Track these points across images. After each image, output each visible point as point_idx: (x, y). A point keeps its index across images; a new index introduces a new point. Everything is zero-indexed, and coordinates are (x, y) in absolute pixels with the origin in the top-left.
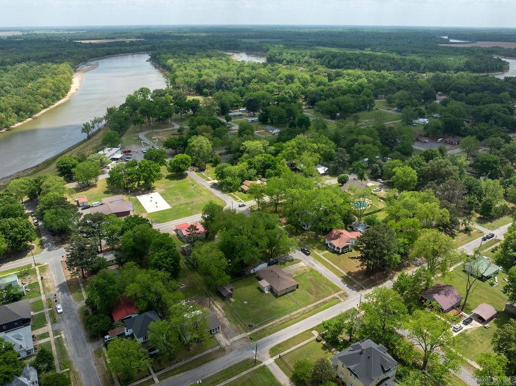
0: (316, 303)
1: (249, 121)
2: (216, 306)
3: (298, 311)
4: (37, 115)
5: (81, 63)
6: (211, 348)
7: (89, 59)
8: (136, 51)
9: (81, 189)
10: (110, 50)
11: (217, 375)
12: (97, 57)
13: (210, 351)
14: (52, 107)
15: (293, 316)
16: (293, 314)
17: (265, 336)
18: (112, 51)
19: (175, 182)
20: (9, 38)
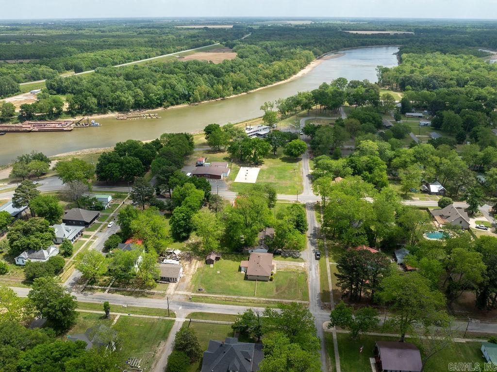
0: (270, 300)
1: (421, 124)
2: (195, 265)
3: (248, 298)
4: (252, 91)
5: (332, 52)
6: (158, 290)
7: (342, 48)
8: (392, 44)
9: (212, 151)
10: (366, 41)
11: (140, 308)
12: (351, 47)
13: (156, 291)
14: (269, 86)
15: (240, 299)
16: (241, 297)
17: (202, 302)
18: (367, 42)
19: (285, 163)
20: (296, 26)
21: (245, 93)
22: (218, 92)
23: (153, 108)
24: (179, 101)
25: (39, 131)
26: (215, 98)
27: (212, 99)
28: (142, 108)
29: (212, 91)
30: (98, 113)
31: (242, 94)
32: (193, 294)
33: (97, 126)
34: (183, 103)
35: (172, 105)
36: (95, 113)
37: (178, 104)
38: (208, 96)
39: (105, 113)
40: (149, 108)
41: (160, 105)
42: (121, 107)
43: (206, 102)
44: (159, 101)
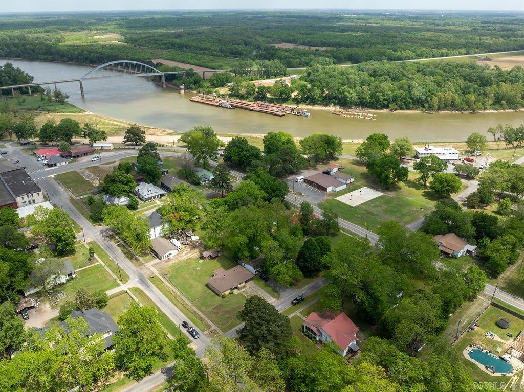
0: (198, 312)
3: (186, 300)
15: (180, 298)
16: (183, 297)
21: (512, 111)
22: (468, 103)
23: (377, 109)
24: (411, 106)
25: (259, 111)
26: (462, 109)
27: (458, 110)
28: (366, 106)
29: (458, 100)
30: (320, 105)
31: (507, 111)
32: (158, 275)
33: (307, 116)
34: (416, 109)
35: (402, 109)
36: (317, 104)
37: (408, 108)
38: (452, 106)
39: (327, 105)
40: (373, 108)
41: (387, 107)
42: (344, 103)
43: (446, 112)
44: (385, 103)
